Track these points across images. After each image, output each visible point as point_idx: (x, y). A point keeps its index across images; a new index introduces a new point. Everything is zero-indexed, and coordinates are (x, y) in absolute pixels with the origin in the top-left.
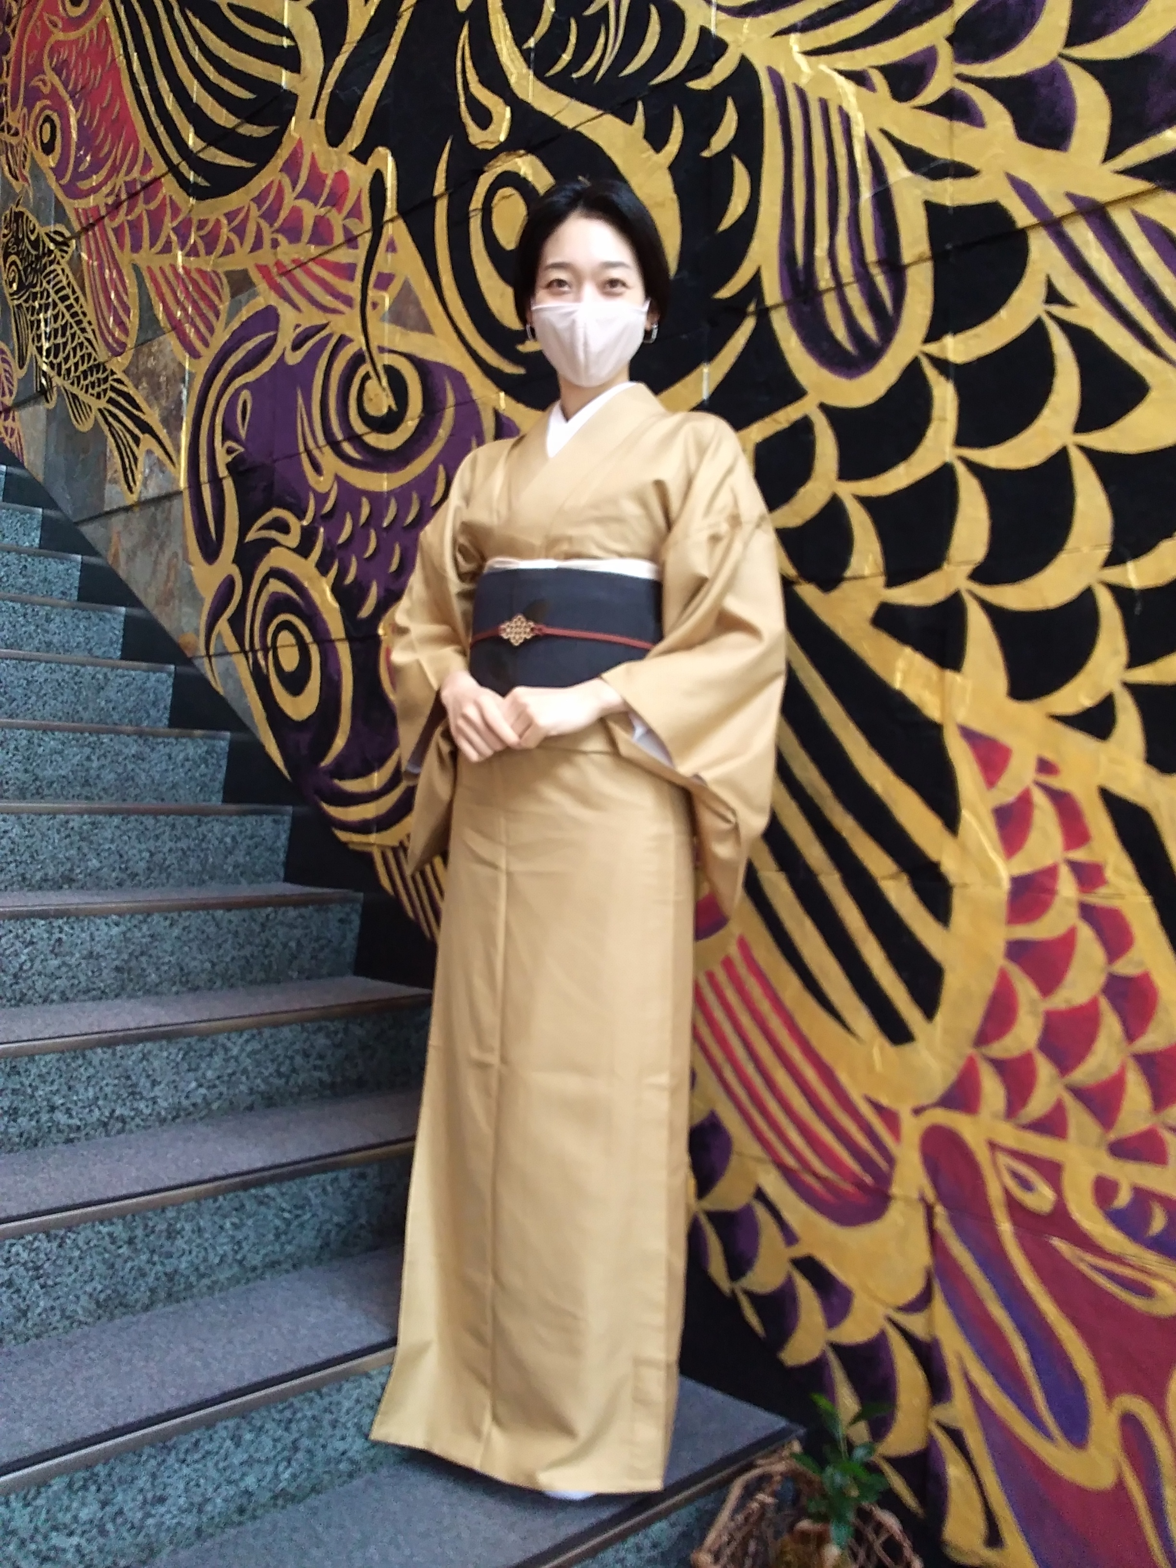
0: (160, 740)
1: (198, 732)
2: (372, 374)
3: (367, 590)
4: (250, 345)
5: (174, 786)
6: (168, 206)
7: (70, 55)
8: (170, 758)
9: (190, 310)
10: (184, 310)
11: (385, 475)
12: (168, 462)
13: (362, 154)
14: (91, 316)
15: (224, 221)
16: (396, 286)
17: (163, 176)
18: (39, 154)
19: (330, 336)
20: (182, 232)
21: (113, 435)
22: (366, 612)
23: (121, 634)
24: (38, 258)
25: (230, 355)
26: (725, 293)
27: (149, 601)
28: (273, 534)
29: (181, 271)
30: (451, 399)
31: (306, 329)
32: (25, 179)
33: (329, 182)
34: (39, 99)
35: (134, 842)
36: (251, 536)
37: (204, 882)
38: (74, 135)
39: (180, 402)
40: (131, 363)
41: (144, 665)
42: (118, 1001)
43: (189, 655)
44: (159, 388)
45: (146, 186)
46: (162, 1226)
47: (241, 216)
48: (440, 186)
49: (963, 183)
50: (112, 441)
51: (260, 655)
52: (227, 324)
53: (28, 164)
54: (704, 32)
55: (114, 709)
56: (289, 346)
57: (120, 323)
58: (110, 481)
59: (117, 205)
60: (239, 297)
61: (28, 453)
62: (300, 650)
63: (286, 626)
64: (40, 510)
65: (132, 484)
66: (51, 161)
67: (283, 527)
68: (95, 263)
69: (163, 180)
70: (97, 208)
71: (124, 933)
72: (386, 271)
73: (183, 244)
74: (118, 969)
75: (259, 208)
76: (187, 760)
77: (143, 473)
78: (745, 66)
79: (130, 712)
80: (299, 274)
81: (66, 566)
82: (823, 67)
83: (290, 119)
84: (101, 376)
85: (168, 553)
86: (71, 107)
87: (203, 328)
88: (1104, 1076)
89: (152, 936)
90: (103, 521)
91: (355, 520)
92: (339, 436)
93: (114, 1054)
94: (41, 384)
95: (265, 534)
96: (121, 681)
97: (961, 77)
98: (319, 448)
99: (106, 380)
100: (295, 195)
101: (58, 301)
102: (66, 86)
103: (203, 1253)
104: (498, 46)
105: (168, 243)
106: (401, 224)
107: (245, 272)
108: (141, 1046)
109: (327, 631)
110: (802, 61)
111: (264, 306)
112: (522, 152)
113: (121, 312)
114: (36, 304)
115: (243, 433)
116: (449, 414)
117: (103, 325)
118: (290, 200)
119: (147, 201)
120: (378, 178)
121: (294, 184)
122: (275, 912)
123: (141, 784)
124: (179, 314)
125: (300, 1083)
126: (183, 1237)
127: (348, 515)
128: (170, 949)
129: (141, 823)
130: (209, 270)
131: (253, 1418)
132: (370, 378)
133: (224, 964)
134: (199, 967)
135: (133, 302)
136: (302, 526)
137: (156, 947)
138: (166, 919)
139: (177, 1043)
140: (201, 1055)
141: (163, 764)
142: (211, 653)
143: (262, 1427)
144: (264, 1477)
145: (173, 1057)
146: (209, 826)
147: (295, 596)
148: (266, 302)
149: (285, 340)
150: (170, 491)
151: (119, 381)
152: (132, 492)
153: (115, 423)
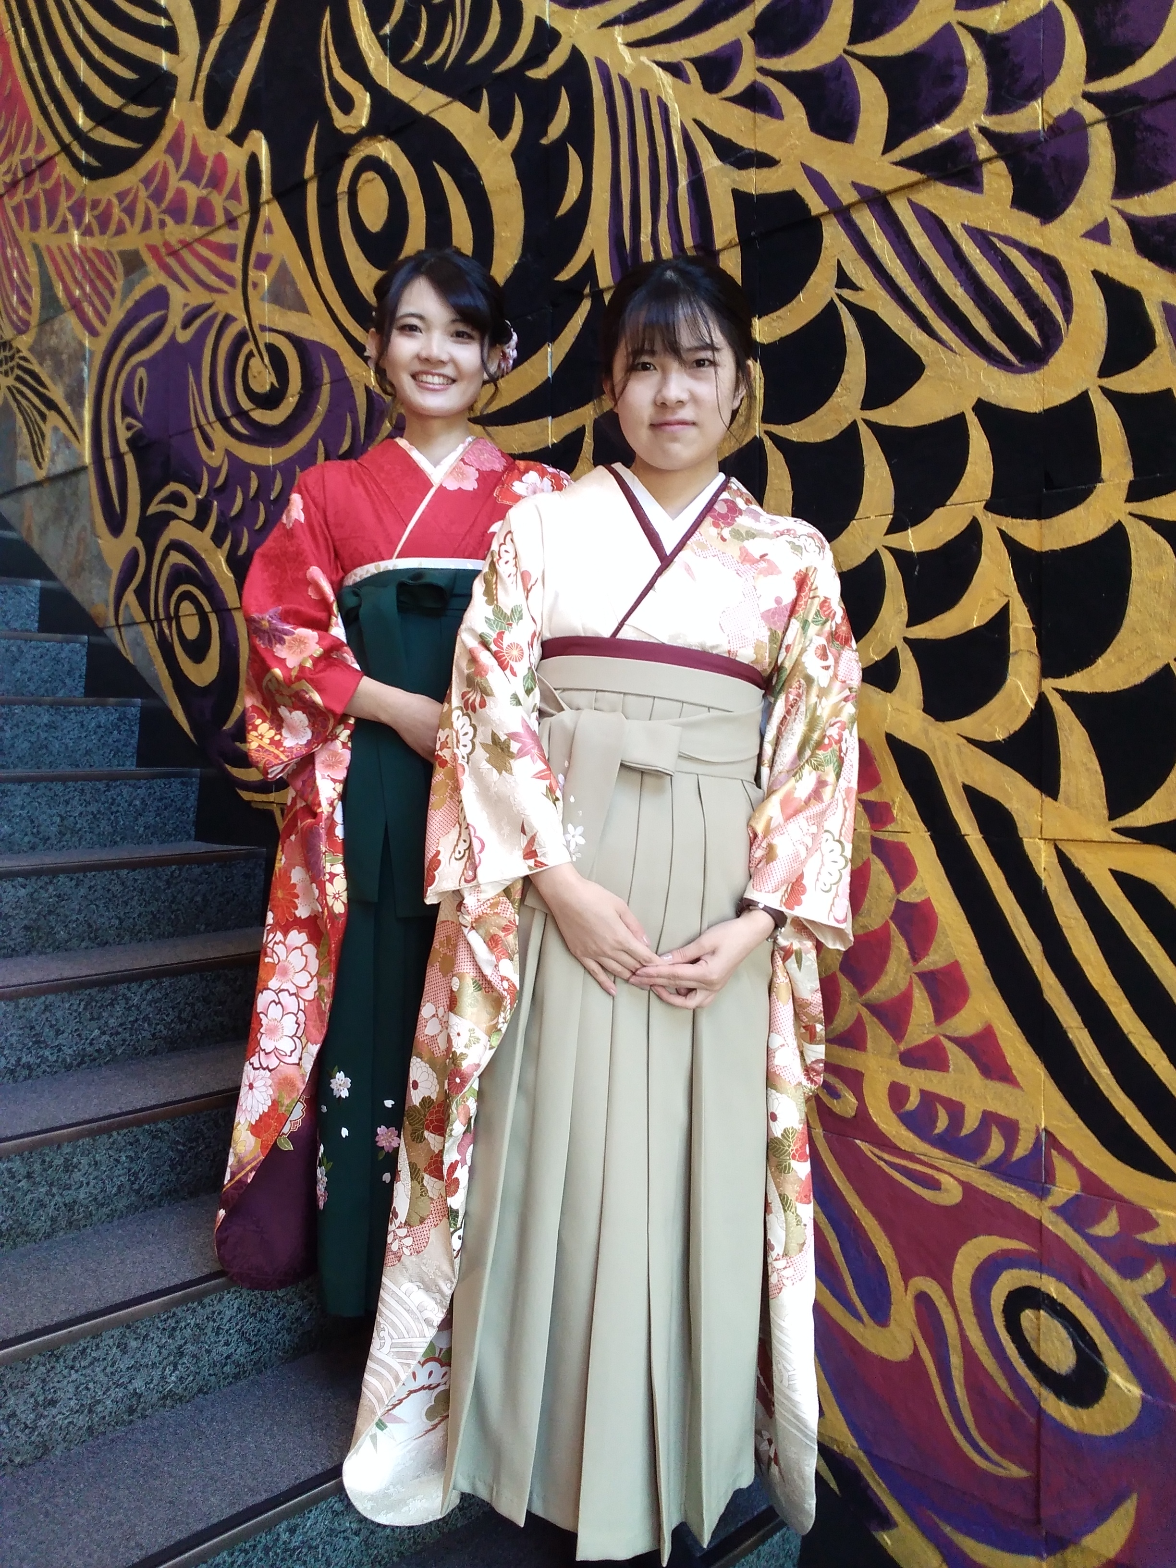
0: (71, 709)
1: (112, 700)
2: (255, 352)
4: (144, 324)
5: (88, 752)
6: (63, 185)
8: (82, 725)
9: (88, 289)
10: (82, 289)
11: (270, 449)
12: (73, 438)
13: (238, 137)
15: (115, 201)
16: (273, 267)
17: (57, 154)
19: (215, 316)
20: (77, 210)
21: (21, 412)
23: (37, 606)
25: (126, 333)
26: (564, 276)
27: (62, 574)
28: (172, 508)
29: (77, 250)
30: (327, 377)
31: (194, 309)
33: (209, 164)
35: (45, 808)
36: (152, 509)
37: (115, 843)
39: (81, 381)
40: (35, 341)
41: (59, 636)
42: (28, 958)
43: (101, 625)
44: (62, 366)
45: (41, 165)
46: (59, 1161)
47: (131, 196)
48: (309, 169)
49: (765, 172)
50: (21, 418)
51: (164, 624)
52: (123, 301)
54: (539, 22)
55: (29, 679)
56: (179, 326)
57: (23, 302)
58: (21, 459)
59: (14, 184)
60: (131, 277)
62: (200, 619)
63: (187, 596)
65: (41, 460)
67: (179, 500)
69: (57, 159)
71: (32, 894)
72: (264, 251)
73: (78, 223)
74: (26, 928)
75: (147, 188)
76: (100, 727)
77: (50, 449)
78: (575, 54)
79: (46, 682)
80: (186, 254)
82: (644, 59)
83: (171, 101)
84: (8, 354)
85: (77, 527)
87: (100, 308)
88: (895, 993)
89: (59, 896)
90: (16, 496)
91: (245, 493)
92: (228, 412)
93: (17, 1006)
95: (164, 507)
96: (35, 652)
97: (762, 70)
98: (209, 423)
100: (179, 177)
103: (101, 1185)
104: (357, 32)
105: (65, 223)
106: (275, 206)
107: (136, 253)
108: (43, 998)
109: (225, 602)
110: (625, 52)
111: (155, 285)
112: (382, 137)
113: (23, 291)
115: (140, 409)
116: (326, 391)
117: (7, 302)
118: (174, 182)
119: (43, 180)
120: (253, 160)
121: (178, 165)
122: (180, 870)
123: (55, 752)
124: (77, 293)
125: (202, 1028)
126: (79, 1170)
127: (239, 489)
128: (77, 907)
129: (51, 789)
130: (102, 248)
131: (138, 1328)
132: (253, 356)
133: (131, 920)
134: (107, 923)
135: (34, 278)
136: (198, 501)
137: (63, 907)
138: (71, 880)
139: (78, 994)
140: (102, 1005)
141: (76, 732)
142: (120, 623)
143: (147, 1335)
144: (152, 1380)
145: (75, 1007)
146: (118, 790)
147: (194, 567)
148: (156, 280)
149: (175, 319)
150: (76, 466)
151: (25, 359)
152: (41, 468)
153: (24, 402)
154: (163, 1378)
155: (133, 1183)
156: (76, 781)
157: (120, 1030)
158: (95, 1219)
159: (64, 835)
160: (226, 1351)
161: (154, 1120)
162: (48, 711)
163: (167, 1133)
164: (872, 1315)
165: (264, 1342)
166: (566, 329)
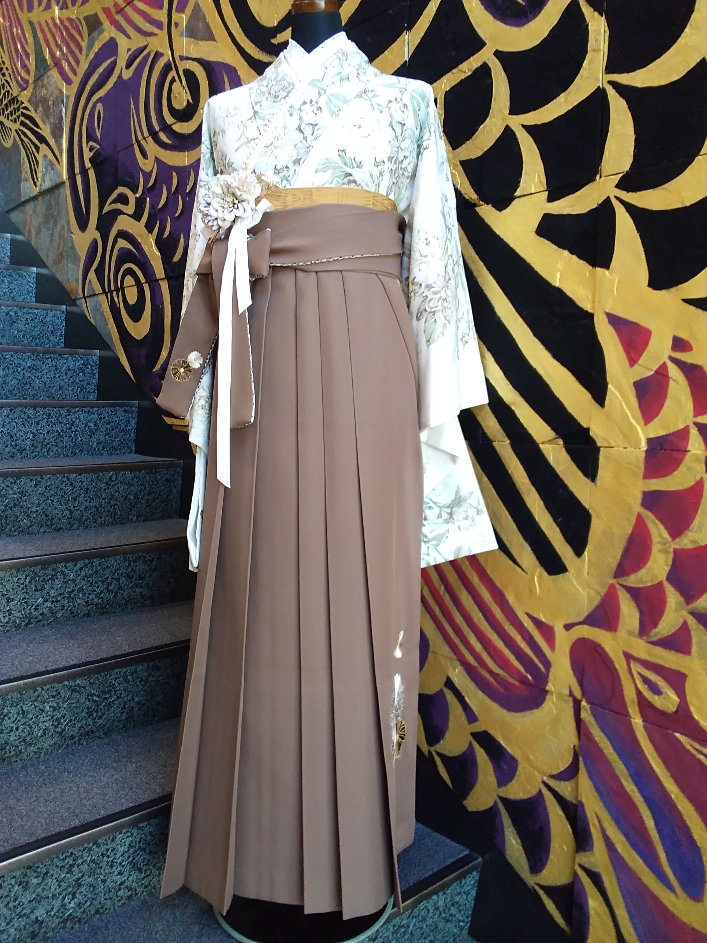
1: (79, 351)
2: (176, 78)
3: (179, 240)
4: (101, 69)
5: (61, 388)
8: (56, 369)
9: (65, 49)
10: (61, 50)
11: (187, 153)
12: (55, 162)
14: (7, 64)
16: (190, 8)
19: (149, 54)
21: (25, 148)
22: (177, 258)
23: (34, 286)
25: (89, 79)
27: (49, 262)
28: (119, 206)
29: (58, 21)
31: (135, 51)
35: (21, 427)
36: (106, 209)
37: (75, 454)
39: (60, 119)
40: (32, 94)
41: (46, 306)
43: (73, 297)
44: (49, 110)
50: (24, 151)
51: (115, 294)
52: (87, 55)
55: (23, 336)
56: (124, 67)
57: (24, 66)
58: (24, 181)
60: (93, 34)
62: (137, 288)
63: (129, 272)
65: (36, 180)
67: (123, 199)
68: (8, 24)
73: (58, 2)
76: (70, 370)
77: (42, 172)
79: (36, 339)
81: (1, 242)
84: (16, 106)
85: (59, 227)
87: (73, 63)
90: (20, 208)
91: (169, 188)
95: (114, 206)
96: (27, 316)
98: (144, 139)
99: (18, 109)
103: (29, 729)
105: (50, 1)
107: (96, 15)
109: (154, 274)
111: (108, 38)
113: (24, 58)
115: (98, 135)
117: (14, 67)
122: (117, 475)
123: (36, 387)
124: (58, 53)
125: (126, 597)
126: (9, 718)
127: (164, 187)
128: (37, 502)
129: (25, 413)
130: (74, 17)
131: (38, 867)
132: (175, 81)
133: (79, 512)
134: (60, 514)
135: (31, 49)
136: (136, 198)
137: (25, 501)
138: (31, 480)
139: (24, 571)
140: (44, 579)
141: (52, 373)
142: (86, 295)
143: (47, 873)
144: (52, 908)
145: (22, 581)
146: (76, 415)
147: (133, 250)
148: (109, 35)
149: (122, 62)
150: (58, 182)
151: (26, 108)
152: (36, 186)
153: (25, 139)
154: (63, 905)
155: (56, 727)
156: (44, 408)
157: (59, 598)
158: (25, 756)
159: (36, 447)
160: (119, 879)
161: (73, 677)
162: (31, 357)
163: (84, 688)
164: (685, 888)
165: (153, 870)
166: (422, 17)
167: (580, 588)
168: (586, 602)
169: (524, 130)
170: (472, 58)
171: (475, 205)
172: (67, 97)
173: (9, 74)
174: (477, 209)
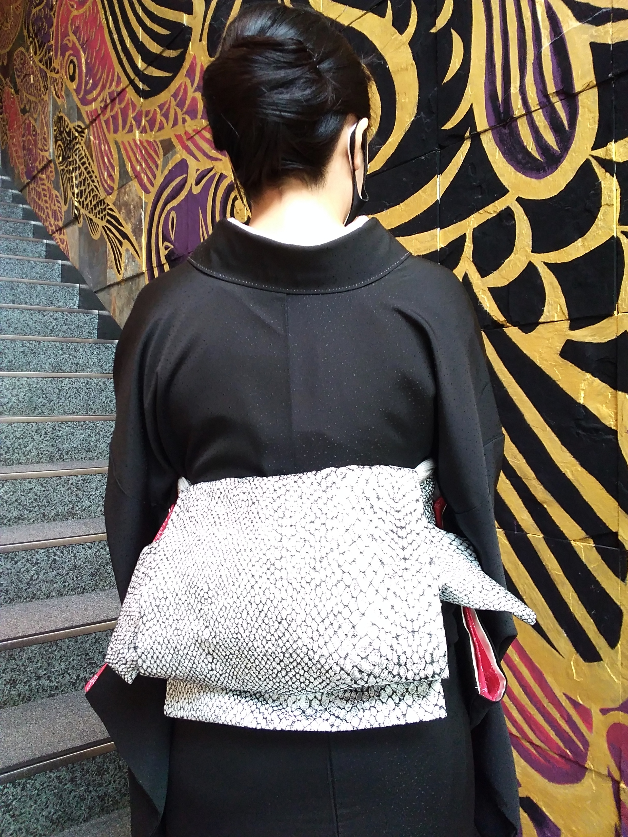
4: (174, 184)
6: (130, 104)
7: (80, 23)
9: (144, 165)
10: (141, 165)
12: (136, 255)
14: (96, 173)
15: (158, 110)
17: (127, 87)
18: (68, 82)
19: (215, 175)
20: (138, 119)
21: (109, 241)
24: (71, 142)
25: (165, 190)
26: (449, 126)
29: (138, 142)
31: (202, 172)
32: (63, 97)
34: (67, 51)
38: (84, 69)
39: (140, 221)
40: (116, 199)
44: (131, 212)
45: (119, 94)
46: (93, 768)
47: (167, 106)
50: (109, 244)
52: (162, 171)
53: (63, 89)
56: (194, 184)
57: (110, 176)
58: (110, 268)
59: (106, 106)
60: (167, 155)
61: (71, 253)
64: (78, 285)
65: (119, 269)
66: (74, 85)
68: (97, 142)
69: (127, 89)
70: (96, 109)
73: (138, 127)
75: (175, 100)
77: (124, 262)
80: (197, 138)
81: (89, 317)
83: (189, 43)
84: (103, 207)
86: (82, 53)
87: (150, 176)
90: (107, 290)
94: (75, 214)
100: (193, 90)
101: (81, 165)
102: (79, 41)
105: (131, 126)
107: (170, 140)
111: (180, 159)
113: (110, 170)
114: (71, 168)
115: (172, 237)
117: (102, 177)
118: (190, 93)
119: (120, 103)
121: (193, 84)
124: (138, 168)
130: (152, 140)
132: (237, 199)
135: (116, 163)
148: (181, 156)
149: (191, 180)
150: (138, 272)
151: (111, 210)
152: (120, 274)
153: (111, 235)
166: (451, 164)
167: (614, 677)
168: (621, 690)
169: (546, 267)
170: (496, 202)
171: (503, 326)
172: (146, 204)
173: (98, 181)
174: (505, 329)
